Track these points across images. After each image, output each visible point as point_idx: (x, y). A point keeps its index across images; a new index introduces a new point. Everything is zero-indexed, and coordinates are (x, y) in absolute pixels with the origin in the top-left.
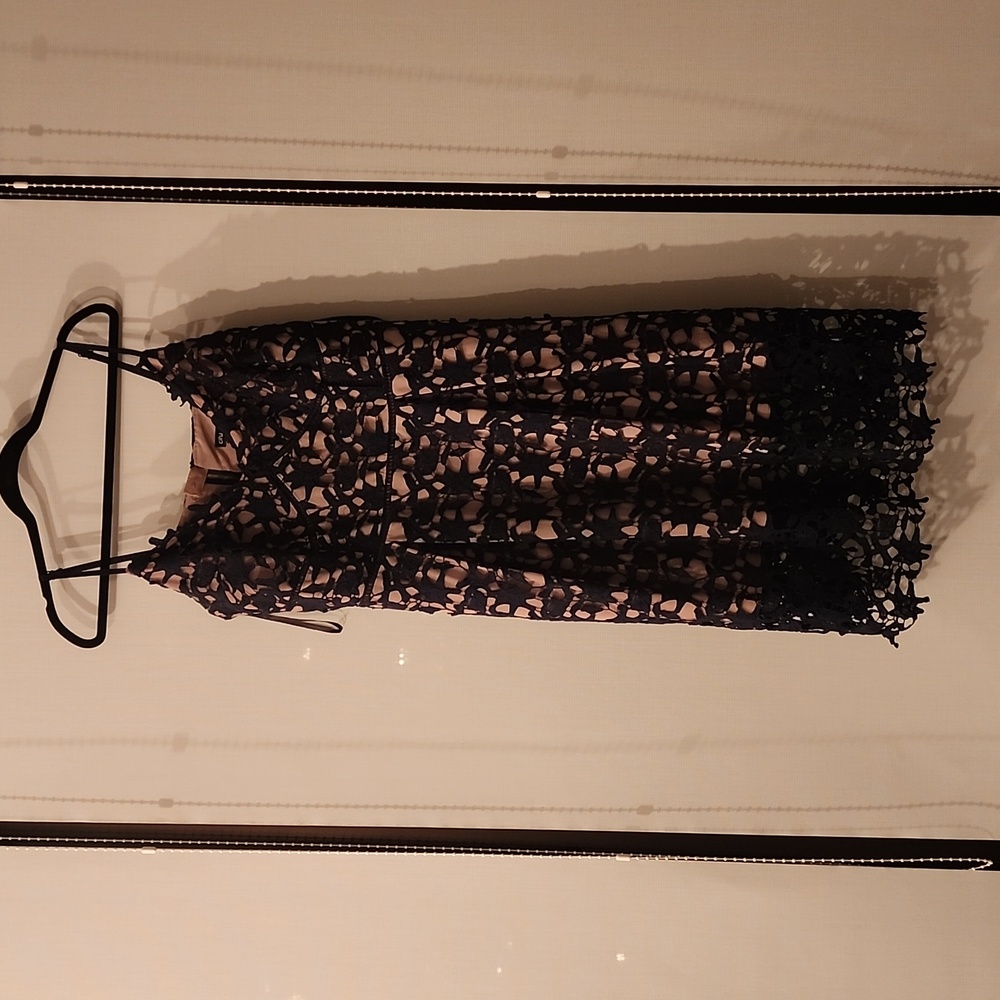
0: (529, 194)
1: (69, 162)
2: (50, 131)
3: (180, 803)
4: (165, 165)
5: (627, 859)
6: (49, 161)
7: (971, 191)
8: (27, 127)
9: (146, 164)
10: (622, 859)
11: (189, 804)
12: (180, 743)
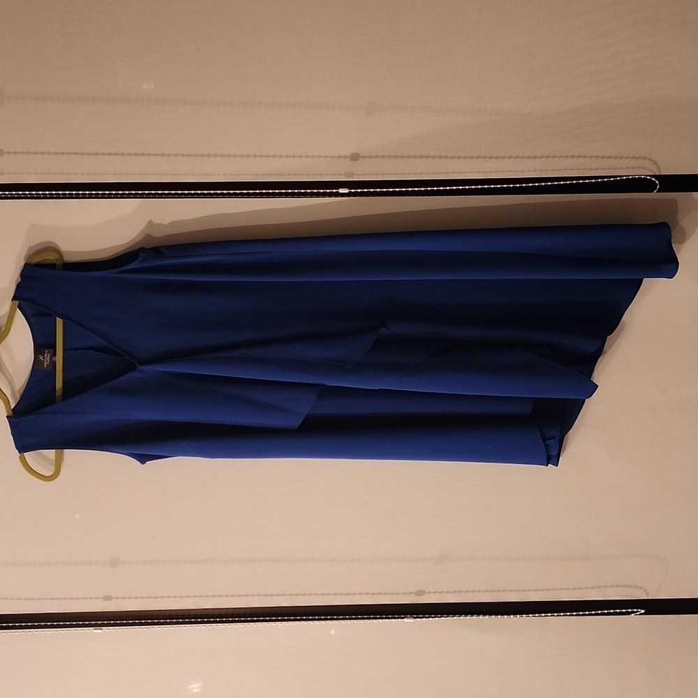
0: (334, 191)
1: (22, 173)
2: (9, 153)
3: (117, 598)
4: (88, 174)
5: (411, 620)
6: (9, 173)
7: (618, 178)
9: (75, 174)
10: (408, 621)
11: (123, 598)
12: (114, 563)
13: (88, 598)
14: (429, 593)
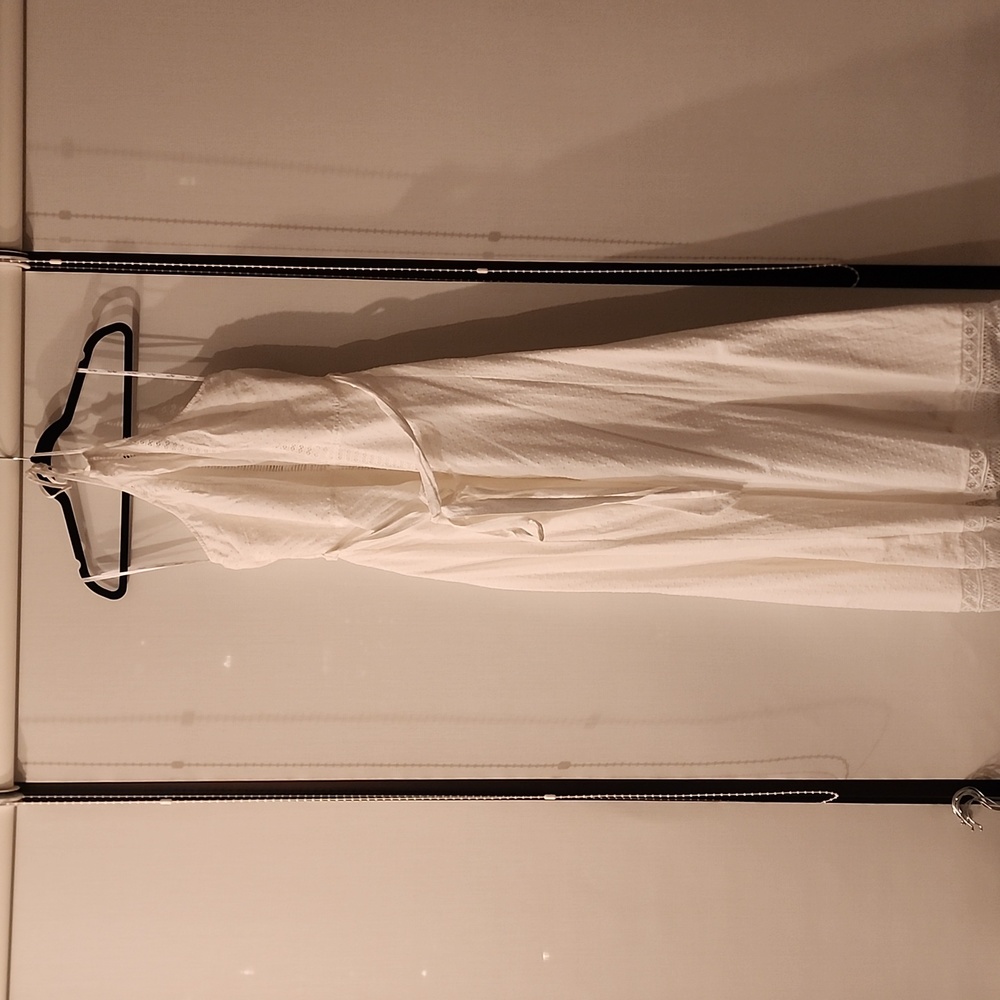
0: (471, 270)
1: (93, 241)
2: (77, 216)
3: (189, 765)
8: (57, 212)
11: (197, 765)
12: (188, 718)
13: (153, 764)
14: (575, 765)
